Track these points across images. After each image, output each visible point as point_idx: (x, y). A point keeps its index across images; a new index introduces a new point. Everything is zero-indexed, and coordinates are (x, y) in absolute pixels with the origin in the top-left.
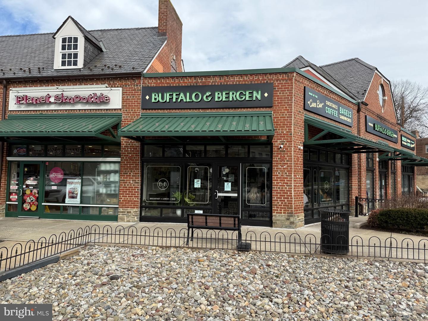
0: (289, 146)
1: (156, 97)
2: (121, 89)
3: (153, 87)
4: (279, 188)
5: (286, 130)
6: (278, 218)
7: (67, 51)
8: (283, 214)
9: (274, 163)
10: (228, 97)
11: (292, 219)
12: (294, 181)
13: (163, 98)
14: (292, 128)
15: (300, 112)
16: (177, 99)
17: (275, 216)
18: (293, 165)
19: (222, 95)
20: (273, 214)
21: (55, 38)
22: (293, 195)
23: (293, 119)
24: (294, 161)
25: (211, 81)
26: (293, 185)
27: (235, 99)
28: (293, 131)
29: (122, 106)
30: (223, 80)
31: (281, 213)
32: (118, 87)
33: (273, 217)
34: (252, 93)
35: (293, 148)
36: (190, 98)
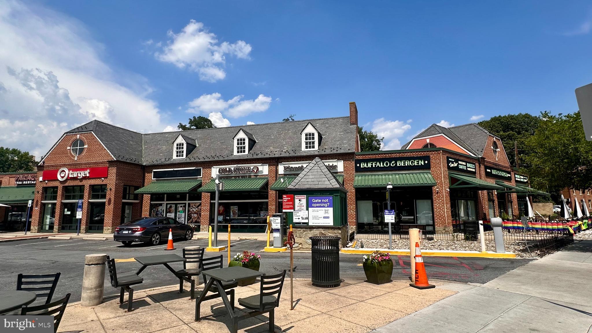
0: (442, 190)
1: (363, 165)
2: (342, 161)
3: (361, 159)
4: (438, 213)
5: (439, 181)
6: (438, 229)
7: (308, 140)
8: (441, 227)
9: (434, 199)
10: (405, 164)
11: (446, 229)
12: (446, 208)
13: (367, 165)
14: (443, 180)
15: (445, 170)
16: (375, 166)
17: (437, 228)
18: (445, 200)
19: (401, 163)
20: (436, 227)
21: (301, 134)
22: (446, 216)
23: (443, 175)
24: (445, 198)
25: (394, 155)
26: (446, 211)
27: (409, 165)
28: (443, 181)
29: (344, 170)
30: (401, 155)
31: (440, 226)
32: (341, 160)
33: (436, 229)
34: (419, 161)
35: (444, 191)
36: (383, 165)
